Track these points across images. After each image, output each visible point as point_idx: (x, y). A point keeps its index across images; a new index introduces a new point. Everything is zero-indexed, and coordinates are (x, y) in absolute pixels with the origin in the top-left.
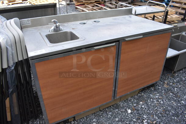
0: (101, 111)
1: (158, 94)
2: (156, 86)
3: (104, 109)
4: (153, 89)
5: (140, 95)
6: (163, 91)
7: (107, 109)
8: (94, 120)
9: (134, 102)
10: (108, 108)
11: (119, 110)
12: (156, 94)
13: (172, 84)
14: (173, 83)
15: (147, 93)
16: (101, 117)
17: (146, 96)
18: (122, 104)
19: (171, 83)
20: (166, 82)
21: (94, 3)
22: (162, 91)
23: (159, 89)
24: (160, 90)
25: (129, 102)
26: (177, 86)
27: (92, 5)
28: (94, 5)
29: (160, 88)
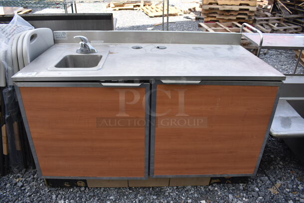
0: (130, 188)
1: (246, 200)
2: (252, 183)
3: (137, 188)
4: (241, 188)
5: (211, 190)
6: (261, 198)
7: (140, 190)
8: (111, 198)
9: (190, 196)
10: (144, 188)
11: (158, 199)
12: (243, 196)
13: (288, 190)
14: (293, 191)
15: (225, 190)
16: (125, 197)
17: (221, 194)
18: (170, 191)
19: (288, 188)
20: (279, 183)
21: (234, 20)
22: (259, 196)
23: (254, 191)
24: (255, 193)
25: (183, 191)
26: (297, 199)
27: (230, 23)
28: (233, 24)
29: (257, 189)
